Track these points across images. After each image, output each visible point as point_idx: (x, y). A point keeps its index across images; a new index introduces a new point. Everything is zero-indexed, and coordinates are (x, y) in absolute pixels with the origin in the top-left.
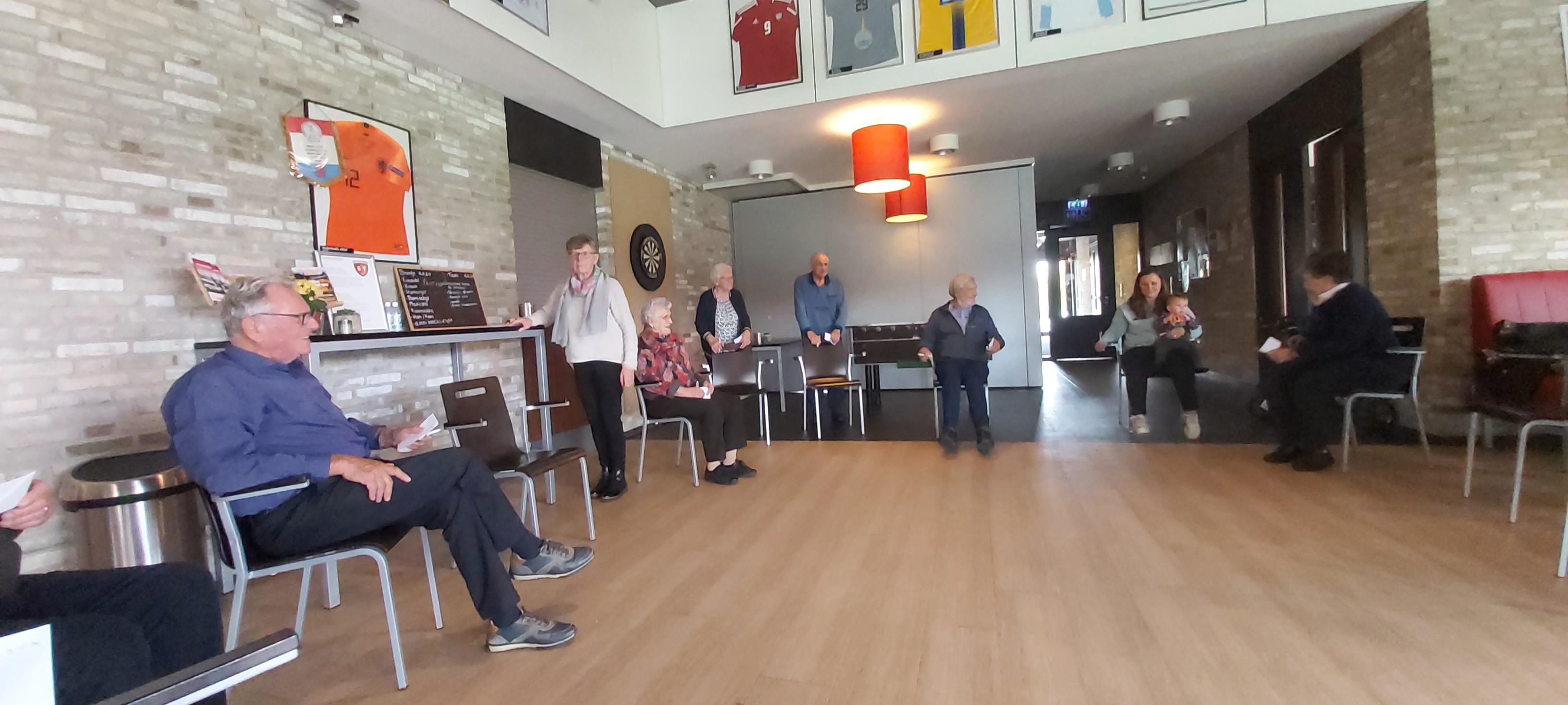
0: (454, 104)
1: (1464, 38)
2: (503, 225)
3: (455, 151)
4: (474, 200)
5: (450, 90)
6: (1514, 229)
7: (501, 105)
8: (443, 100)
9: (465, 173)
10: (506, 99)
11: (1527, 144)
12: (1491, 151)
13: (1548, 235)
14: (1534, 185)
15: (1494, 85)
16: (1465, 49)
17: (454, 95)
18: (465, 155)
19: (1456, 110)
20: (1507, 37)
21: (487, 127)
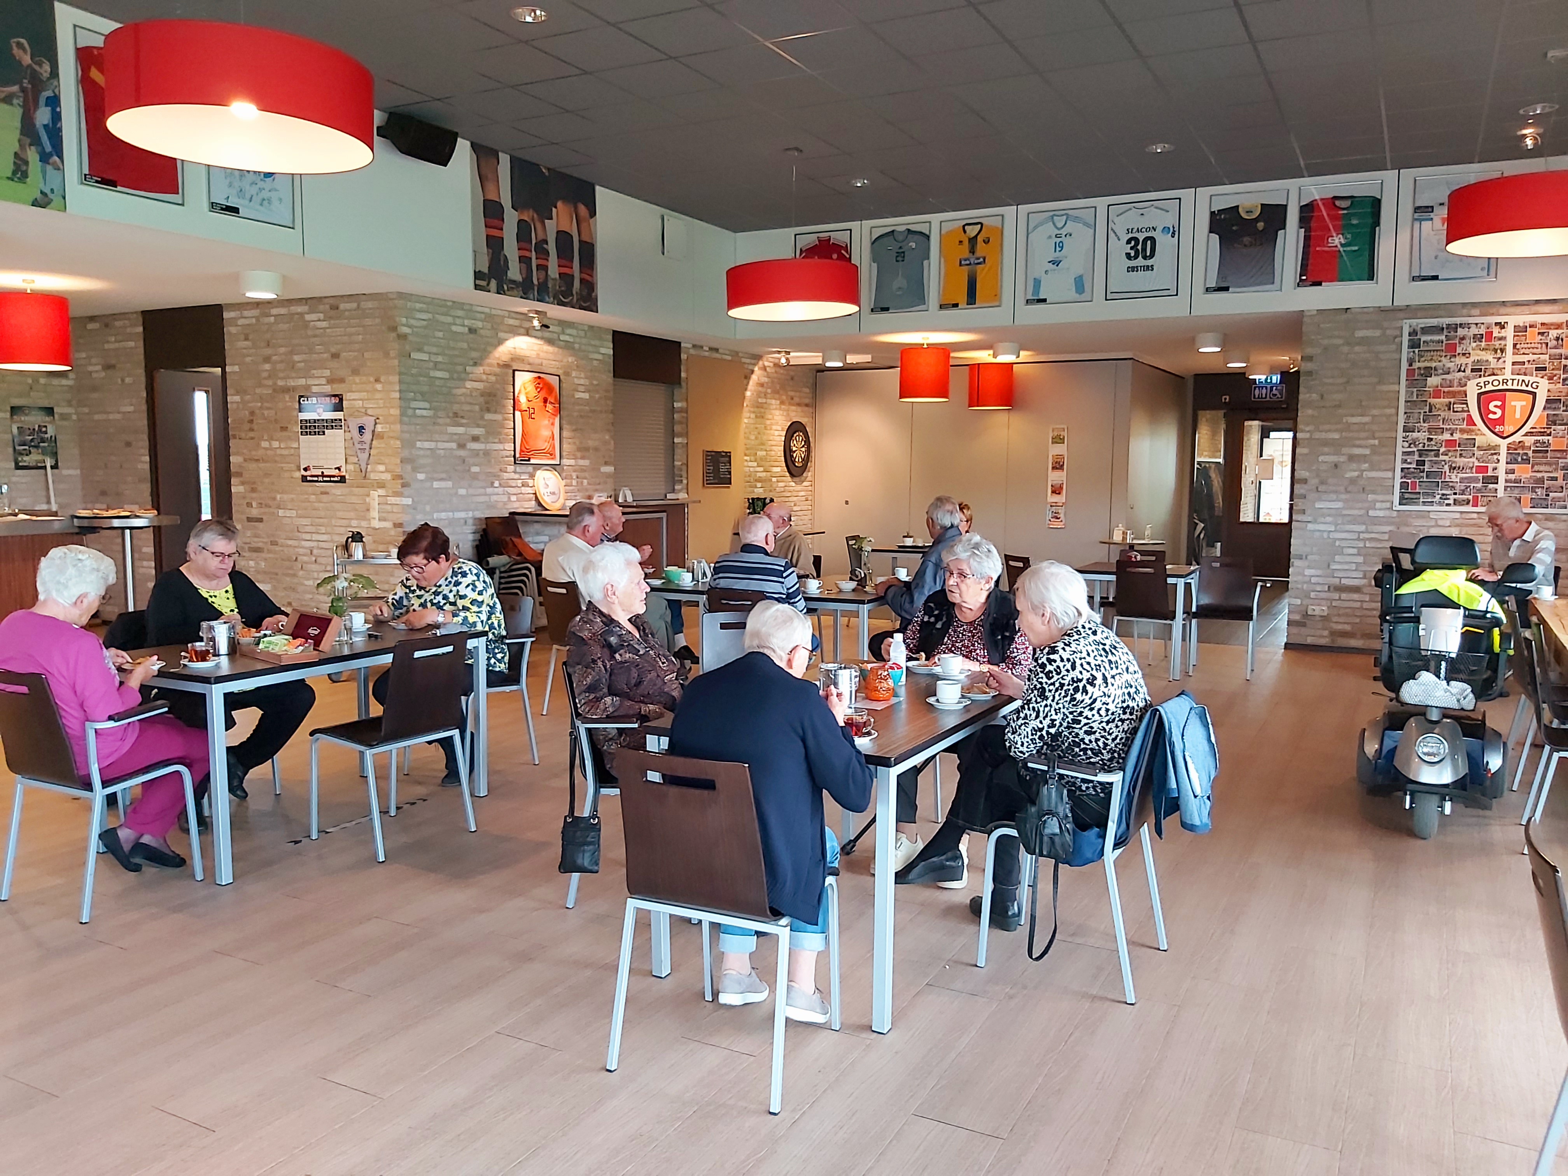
0: (583, 347)
1: (1326, 342)
2: (608, 430)
3: (582, 382)
4: (590, 414)
5: (581, 337)
6: (1347, 491)
7: (610, 337)
8: (577, 346)
9: (586, 396)
10: (615, 333)
11: (1362, 426)
12: (1336, 431)
13: (1371, 497)
14: (1363, 458)
15: (1345, 380)
16: (1326, 349)
17: (584, 341)
18: (587, 382)
19: (1315, 396)
20: (1359, 344)
21: (600, 357)
